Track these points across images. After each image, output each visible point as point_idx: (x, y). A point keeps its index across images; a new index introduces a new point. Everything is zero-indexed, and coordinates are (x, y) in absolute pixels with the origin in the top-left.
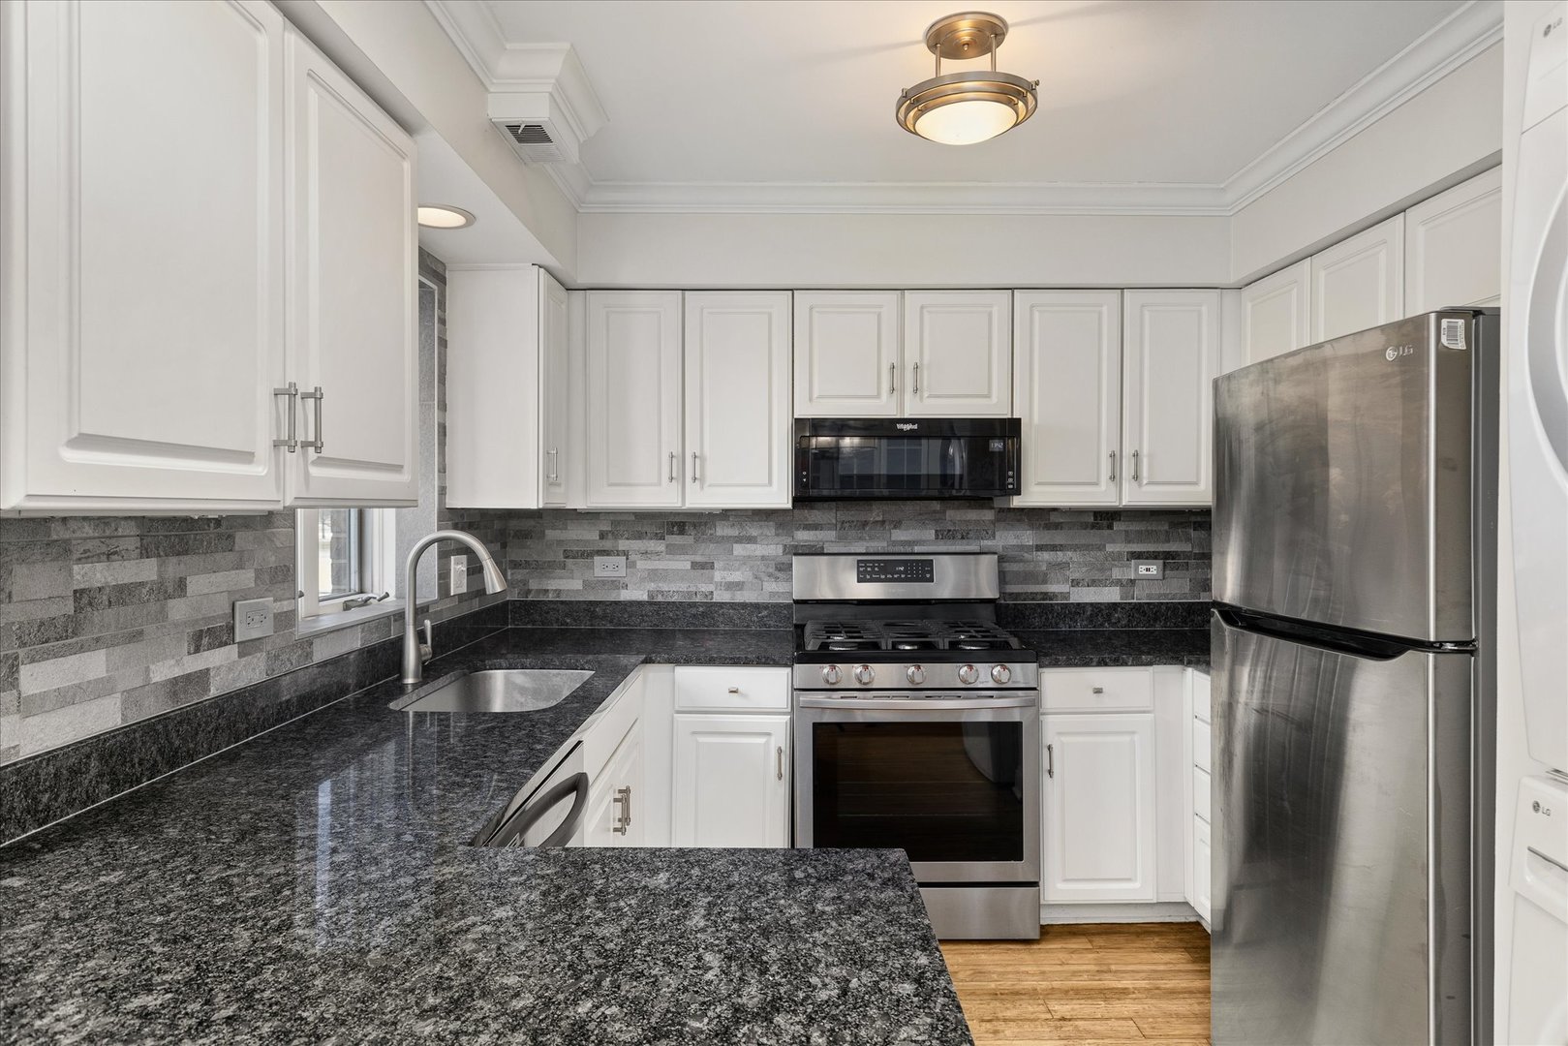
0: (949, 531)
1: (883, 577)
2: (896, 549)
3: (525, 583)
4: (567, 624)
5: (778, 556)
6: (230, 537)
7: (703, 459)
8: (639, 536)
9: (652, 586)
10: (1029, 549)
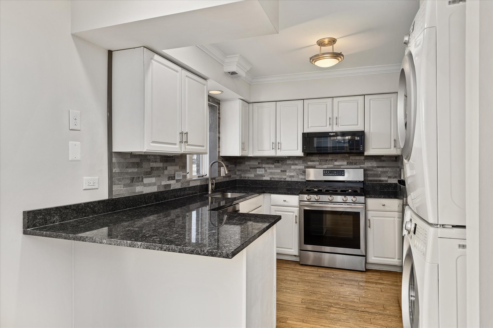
0: (351, 162)
1: (330, 174)
2: (336, 167)
3: (241, 175)
4: (250, 185)
5: (303, 169)
6: (174, 160)
7: (281, 144)
8: (268, 163)
9: (271, 176)
10: (375, 167)
